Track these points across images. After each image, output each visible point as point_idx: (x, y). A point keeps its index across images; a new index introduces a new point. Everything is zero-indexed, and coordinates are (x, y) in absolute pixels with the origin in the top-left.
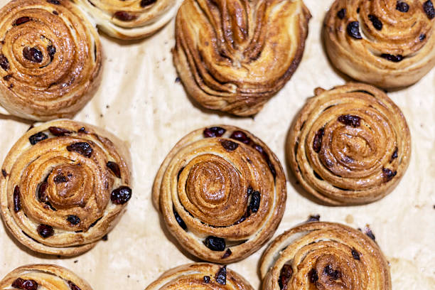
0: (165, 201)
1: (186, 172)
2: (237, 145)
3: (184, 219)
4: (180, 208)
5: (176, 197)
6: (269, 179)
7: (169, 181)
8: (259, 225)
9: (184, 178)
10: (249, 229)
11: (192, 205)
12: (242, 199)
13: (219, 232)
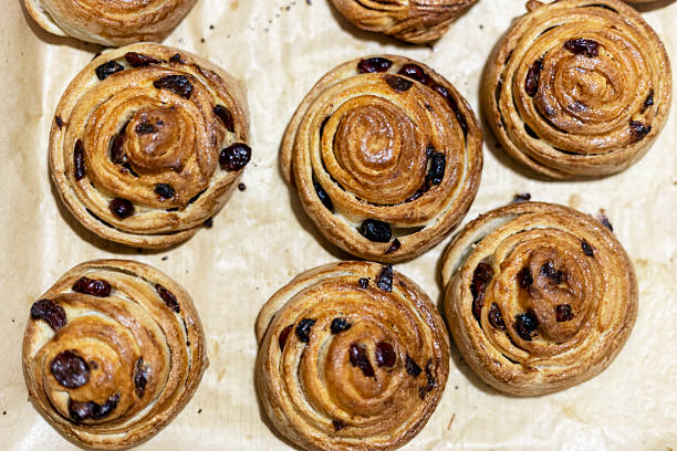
0: (301, 166)
1: (334, 122)
2: (410, 84)
3: (331, 192)
4: (324, 176)
5: (318, 161)
6: (457, 134)
7: (307, 137)
8: (443, 203)
9: (330, 132)
10: (428, 210)
11: (344, 173)
12: (419, 163)
13: (382, 213)
